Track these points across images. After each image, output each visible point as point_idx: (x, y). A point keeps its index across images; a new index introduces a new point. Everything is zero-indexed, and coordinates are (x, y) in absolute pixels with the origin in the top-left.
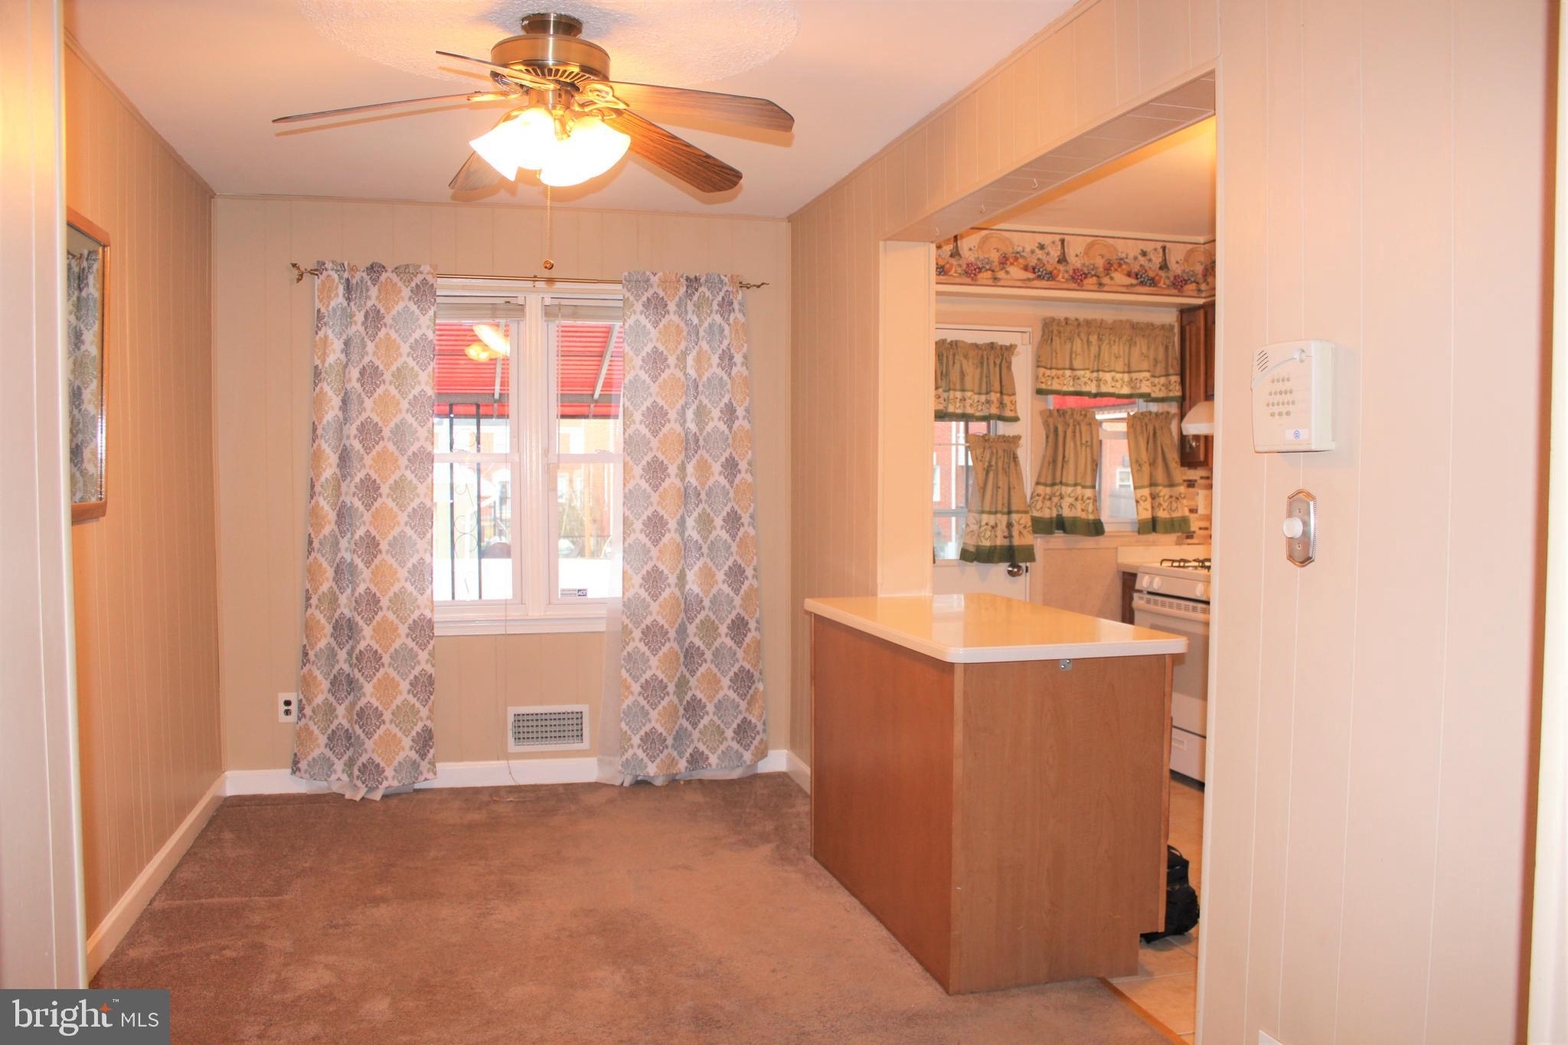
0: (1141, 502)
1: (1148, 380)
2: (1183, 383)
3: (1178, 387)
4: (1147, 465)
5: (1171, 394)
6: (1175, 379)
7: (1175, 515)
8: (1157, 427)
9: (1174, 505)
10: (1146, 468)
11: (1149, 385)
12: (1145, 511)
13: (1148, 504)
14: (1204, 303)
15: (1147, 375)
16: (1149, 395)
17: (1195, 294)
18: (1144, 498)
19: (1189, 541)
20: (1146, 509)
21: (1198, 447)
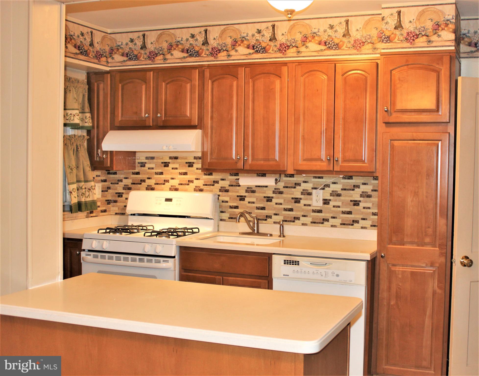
0: (73, 193)
1: (78, 115)
2: (93, 118)
3: (91, 121)
4: (75, 169)
5: (87, 125)
6: (88, 115)
7: (88, 199)
8: (78, 144)
9: (87, 194)
10: (75, 171)
11: (79, 118)
12: (75, 198)
13: (75, 194)
14: (110, 70)
15: (77, 112)
16: (78, 124)
17: (105, 64)
18: (75, 190)
19: (92, 215)
20: (75, 197)
21: (107, 157)
